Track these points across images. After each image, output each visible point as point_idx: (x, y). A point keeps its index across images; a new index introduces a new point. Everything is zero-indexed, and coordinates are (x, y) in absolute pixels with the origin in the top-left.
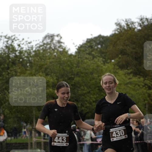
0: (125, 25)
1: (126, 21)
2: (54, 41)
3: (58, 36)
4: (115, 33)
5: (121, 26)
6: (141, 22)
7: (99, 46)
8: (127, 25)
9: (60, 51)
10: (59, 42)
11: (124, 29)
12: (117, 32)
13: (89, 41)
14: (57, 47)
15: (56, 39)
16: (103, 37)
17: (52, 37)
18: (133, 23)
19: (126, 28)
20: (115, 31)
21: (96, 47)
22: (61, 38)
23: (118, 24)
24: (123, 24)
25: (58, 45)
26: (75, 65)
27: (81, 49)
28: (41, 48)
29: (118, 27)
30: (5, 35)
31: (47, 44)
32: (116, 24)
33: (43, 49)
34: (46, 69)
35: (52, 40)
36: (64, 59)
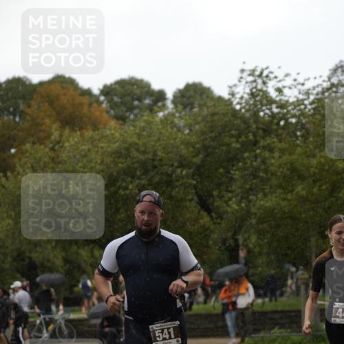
28: (327, 94)
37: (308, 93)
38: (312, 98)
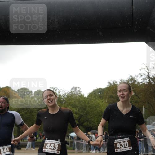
0: (113, 83)
1: (113, 81)
2: (77, 91)
3: (79, 88)
4: (107, 87)
5: (110, 84)
6: (120, 82)
7: (99, 93)
8: (114, 83)
9: (80, 96)
10: (79, 91)
11: (112, 85)
12: (108, 87)
13: (95, 91)
14: (78, 94)
15: (78, 89)
16: (101, 89)
17: (76, 88)
18: (116, 82)
19: (113, 84)
20: (108, 86)
21: (98, 94)
22: (80, 89)
23: (109, 83)
24: (112, 82)
25: (79, 92)
26: (87, 103)
27: (90, 95)
28: (70, 94)
29: (109, 84)
30: (52, 87)
31: (73, 92)
32: (108, 82)
33: (71, 94)
34: (72, 104)
35: (76, 90)
36: (81, 100)
37: (66, 94)
38: (66, 95)
